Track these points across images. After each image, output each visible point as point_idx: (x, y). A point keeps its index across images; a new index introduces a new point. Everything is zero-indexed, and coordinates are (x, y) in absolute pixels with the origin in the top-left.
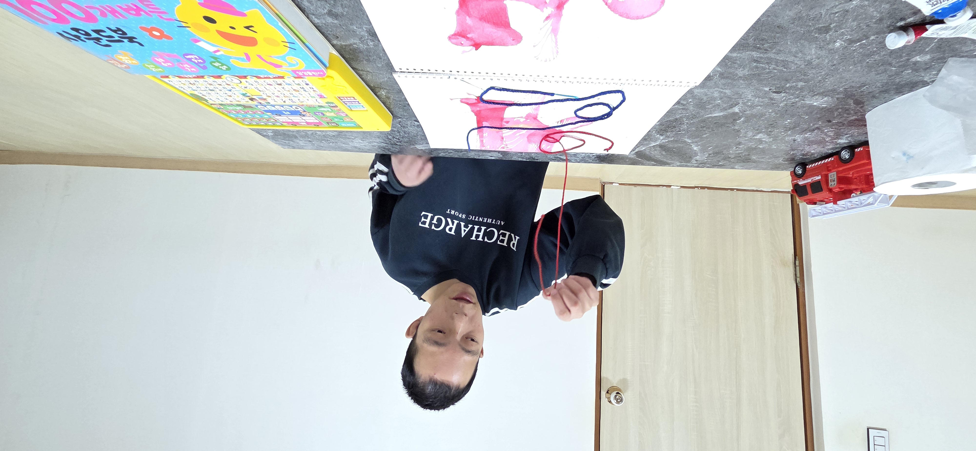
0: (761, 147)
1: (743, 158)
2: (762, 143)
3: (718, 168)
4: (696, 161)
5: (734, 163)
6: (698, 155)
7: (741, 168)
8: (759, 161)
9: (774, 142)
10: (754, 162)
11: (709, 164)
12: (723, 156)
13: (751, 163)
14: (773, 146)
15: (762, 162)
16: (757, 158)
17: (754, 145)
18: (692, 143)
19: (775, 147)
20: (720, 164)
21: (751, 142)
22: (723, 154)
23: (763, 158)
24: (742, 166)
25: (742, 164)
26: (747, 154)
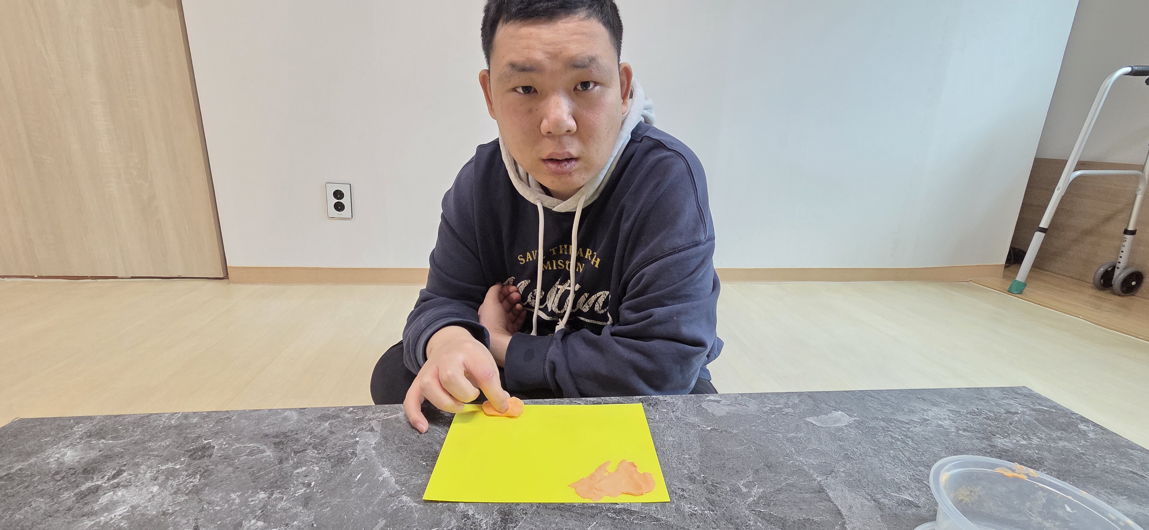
0: (262, 495)
1: (289, 450)
2: (264, 508)
3: (328, 409)
4: (372, 430)
5: (304, 430)
6: (374, 448)
7: (286, 414)
8: (257, 441)
9: (239, 517)
10: (267, 435)
11: (347, 420)
12: (328, 452)
13: (271, 431)
14: (237, 501)
15: (251, 439)
16: (264, 451)
17: (276, 499)
18: (397, 494)
19: (233, 496)
20: (327, 424)
21: (285, 510)
22: (329, 458)
23: (251, 453)
24: (285, 419)
25: (288, 427)
26: (285, 465)
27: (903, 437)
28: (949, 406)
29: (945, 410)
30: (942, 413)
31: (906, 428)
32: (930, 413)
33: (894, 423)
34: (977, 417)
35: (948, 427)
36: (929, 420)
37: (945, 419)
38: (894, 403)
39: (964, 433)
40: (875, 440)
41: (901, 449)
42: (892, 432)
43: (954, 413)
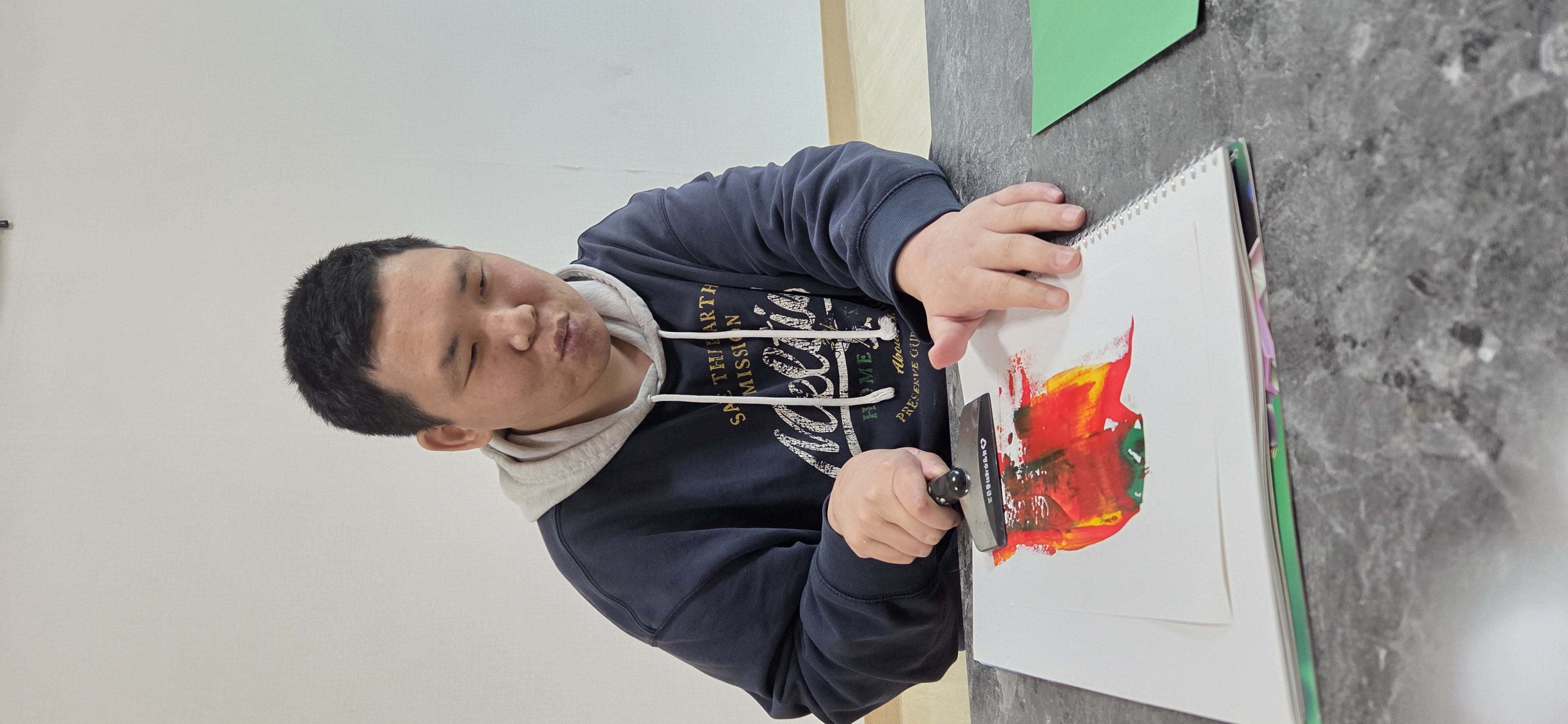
27: (974, 140)
28: (943, 45)
29: (947, 55)
30: (950, 63)
31: (966, 128)
32: (951, 81)
33: (962, 141)
34: (951, 13)
35: (963, 66)
36: (957, 88)
37: (956, 64)
38: (943, 125)
39: (968, 49)
40: (979, 181)
41: (985, 152)
42: (970, 152)
43: (949, 44)
